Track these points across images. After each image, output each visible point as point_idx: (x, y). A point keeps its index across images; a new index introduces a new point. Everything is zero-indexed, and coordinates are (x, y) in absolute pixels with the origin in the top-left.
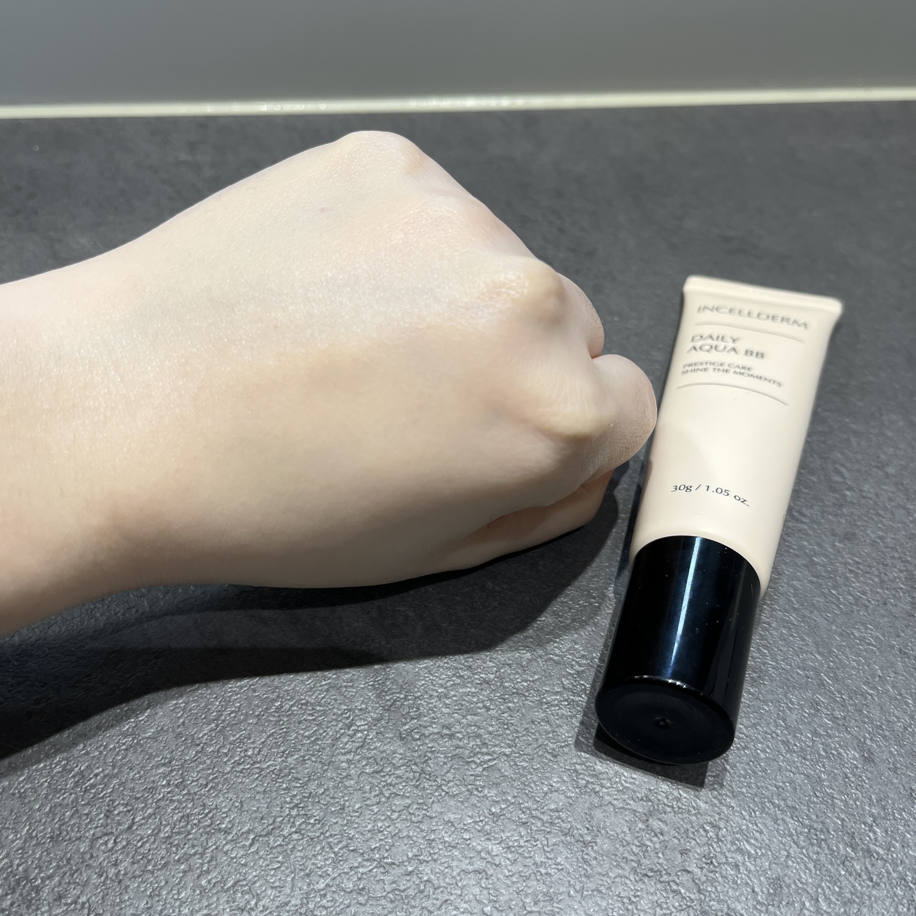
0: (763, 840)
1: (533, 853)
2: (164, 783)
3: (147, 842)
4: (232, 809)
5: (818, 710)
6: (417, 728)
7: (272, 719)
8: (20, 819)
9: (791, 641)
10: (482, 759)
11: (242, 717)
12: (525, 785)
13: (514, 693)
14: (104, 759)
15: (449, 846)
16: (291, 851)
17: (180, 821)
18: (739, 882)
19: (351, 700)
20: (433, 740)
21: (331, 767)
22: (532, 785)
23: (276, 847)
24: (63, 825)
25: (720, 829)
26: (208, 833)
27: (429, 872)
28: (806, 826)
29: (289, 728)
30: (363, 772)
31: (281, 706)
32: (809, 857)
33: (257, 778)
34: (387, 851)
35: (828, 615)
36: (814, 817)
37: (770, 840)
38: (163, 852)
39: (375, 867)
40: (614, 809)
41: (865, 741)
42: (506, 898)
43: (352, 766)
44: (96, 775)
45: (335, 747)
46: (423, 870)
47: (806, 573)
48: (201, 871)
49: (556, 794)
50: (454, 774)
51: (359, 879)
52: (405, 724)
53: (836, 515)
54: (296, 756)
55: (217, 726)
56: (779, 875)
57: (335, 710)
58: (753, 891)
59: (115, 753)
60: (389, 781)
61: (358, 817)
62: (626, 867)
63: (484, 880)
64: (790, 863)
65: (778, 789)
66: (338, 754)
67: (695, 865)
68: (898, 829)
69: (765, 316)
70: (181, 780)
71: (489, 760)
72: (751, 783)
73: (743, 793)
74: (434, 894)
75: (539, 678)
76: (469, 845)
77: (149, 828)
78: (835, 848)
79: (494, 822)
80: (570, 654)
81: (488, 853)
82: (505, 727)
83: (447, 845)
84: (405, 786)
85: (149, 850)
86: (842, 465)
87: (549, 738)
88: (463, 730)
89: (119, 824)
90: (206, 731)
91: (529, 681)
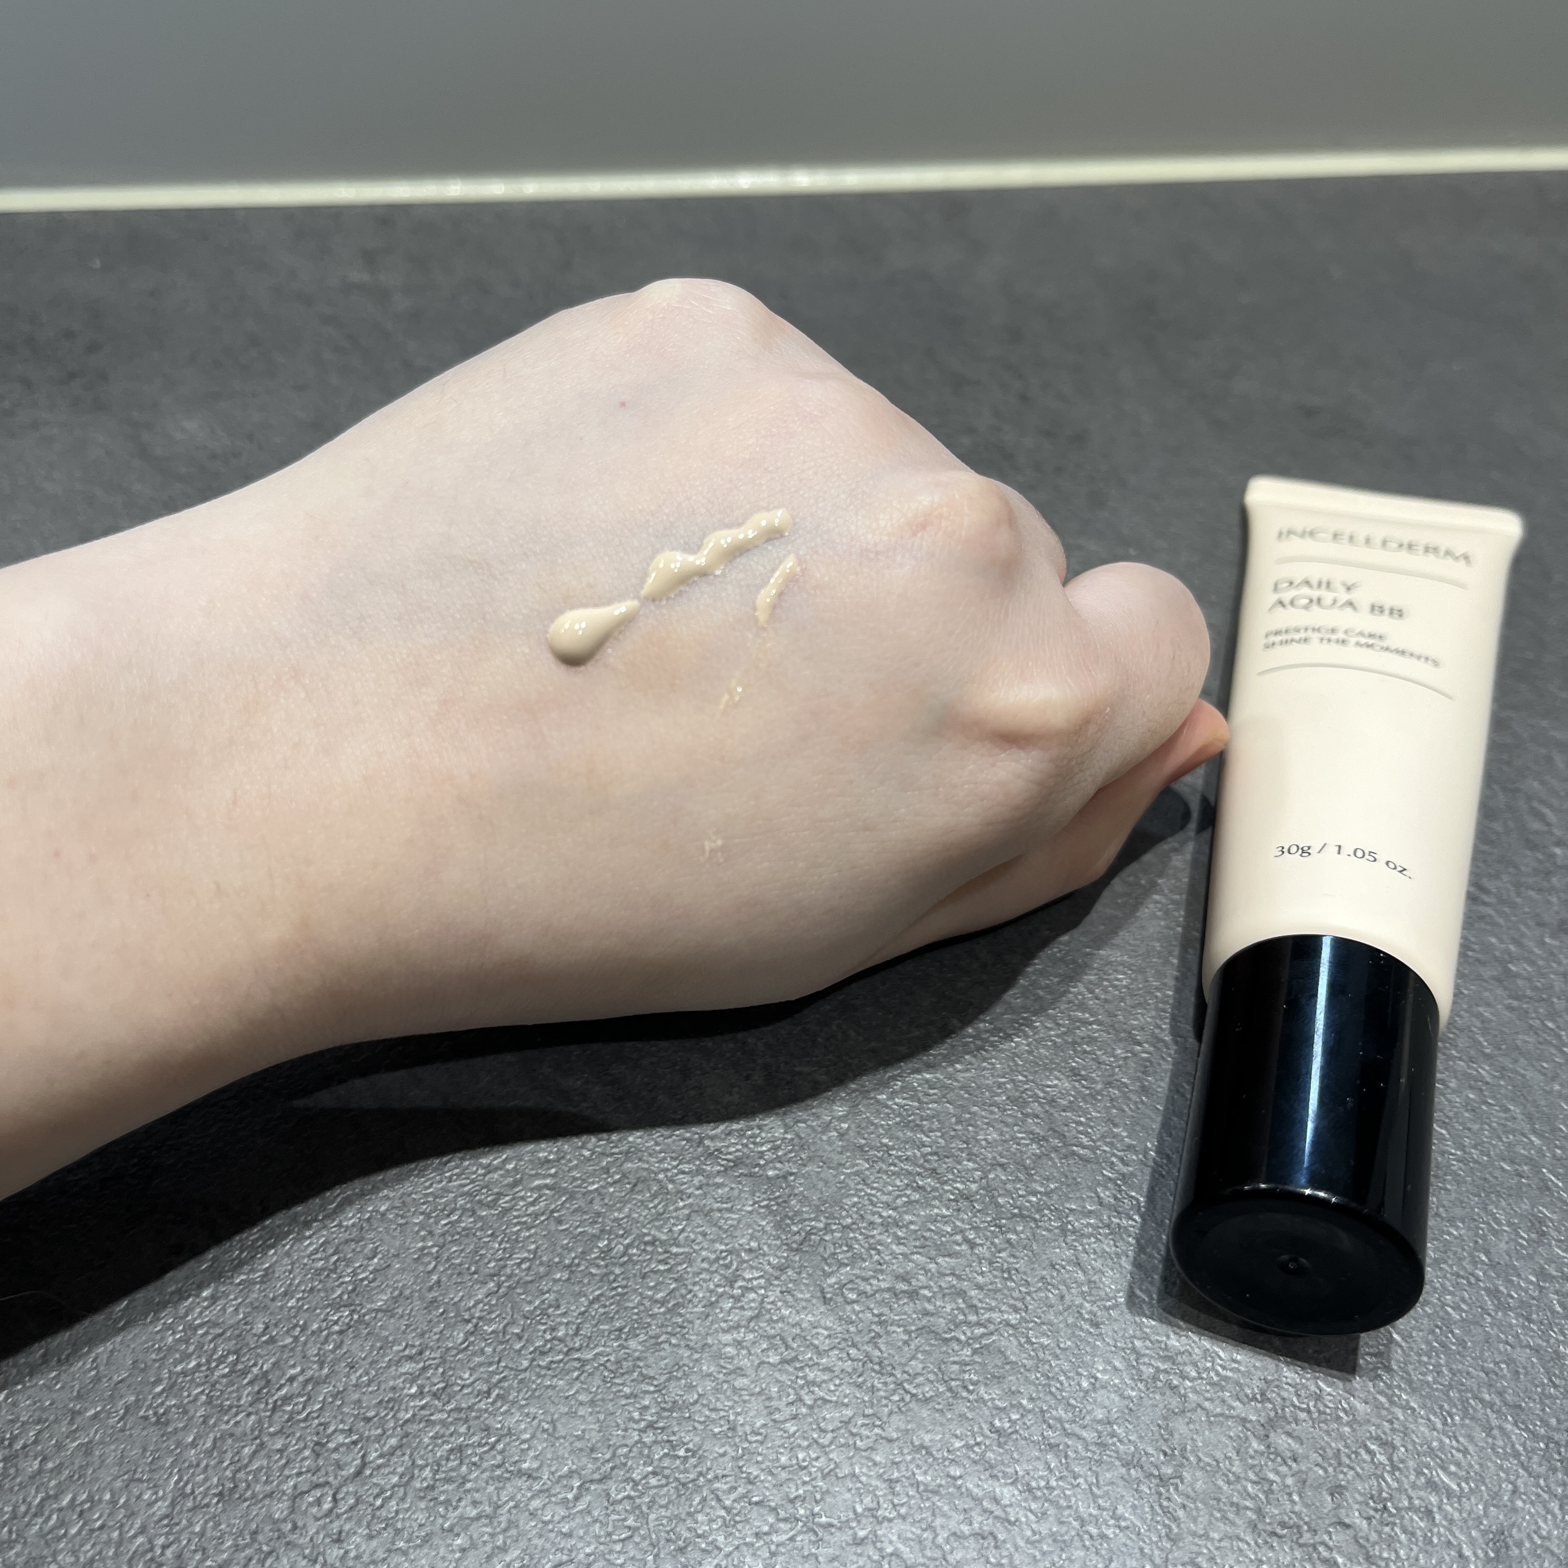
0: (1470, 1466)
1: (1073, 1499)
2: (414, 1390)
3: (391, 1497)
4: (538, 1434)
5: (1544, 1234)
6: (851, 1281)
7: (593, 1271)
8: (161, 1463)
9: (1486, 1112)
10: (969, 1334)
11: (542, 1269)
12: (1048, 1378)
13: (1015, 1215)
14: (303, 1351)
15: (926, 1491)
16: (649, 1508)
17: (448, 1459)
18: (1435, 1540)
19: (731, 1232)
20: (882, 1302)
21: (706, 1355)
22: (1062, 1378)
23: (620, 1502)
24: (239, 1470)
25: (1394, 1448)
26: (499, 1479)
27: (895, 1538)
28: (1542, 1439)
29: (626, 1287)
30: (763, 1363)
31: (609, 1248)
32: (1550, 1492)
33: (577, 1378)
34: (817, 1502)
35: (1545, 1065)
36: (1553, 1421)
37: (1481, 1465)
38: (421, 1517)
39: (800, 1533)
40: (1208, 1416)
43: (744, 1352)
44: (292, 1379)
45: (710, 1319)
46: (885, 1535)
47: (1499, 991)
48: (493, 1549)
49: (1102, 1392)
50: (922, 1362)
51: (773, 1554)
52: (829, 1275)
53: (1540, 890)
54: (642, 1337)
55: (499, 1286)
56: (1502, 1524)
57: (704, 1253)
58: (1461, 1555)
59: (322, 1339)
60: (811, 1376)
61: (762, 1443)
62: (1239, 1522)
63: (992, 1551)
64: (1519, 1503)
65: (1487, 1374)
66: (717, 1331)
67: (1357, 1514)
69: (1395, 545)
70: (441, 1385)
71: (983, 1336)
72: (1440, 1365)
73: (1428, 1383)
75: (1056, 1188)
76: (959, 1488)
77: (393, 1473)
79: (1000, 1445)
80: (1107, 1144)
81: (996, 1501)
82: (1006, 1275)
83: (921, 1488)
84: (840, 1385)
85: (397, 1512)
86: (1542, 802)
87: (1083, 1293)
88: (932, 1284)
89: (339, 1466)
90: (480, 1297)
91: (1040, 1193)
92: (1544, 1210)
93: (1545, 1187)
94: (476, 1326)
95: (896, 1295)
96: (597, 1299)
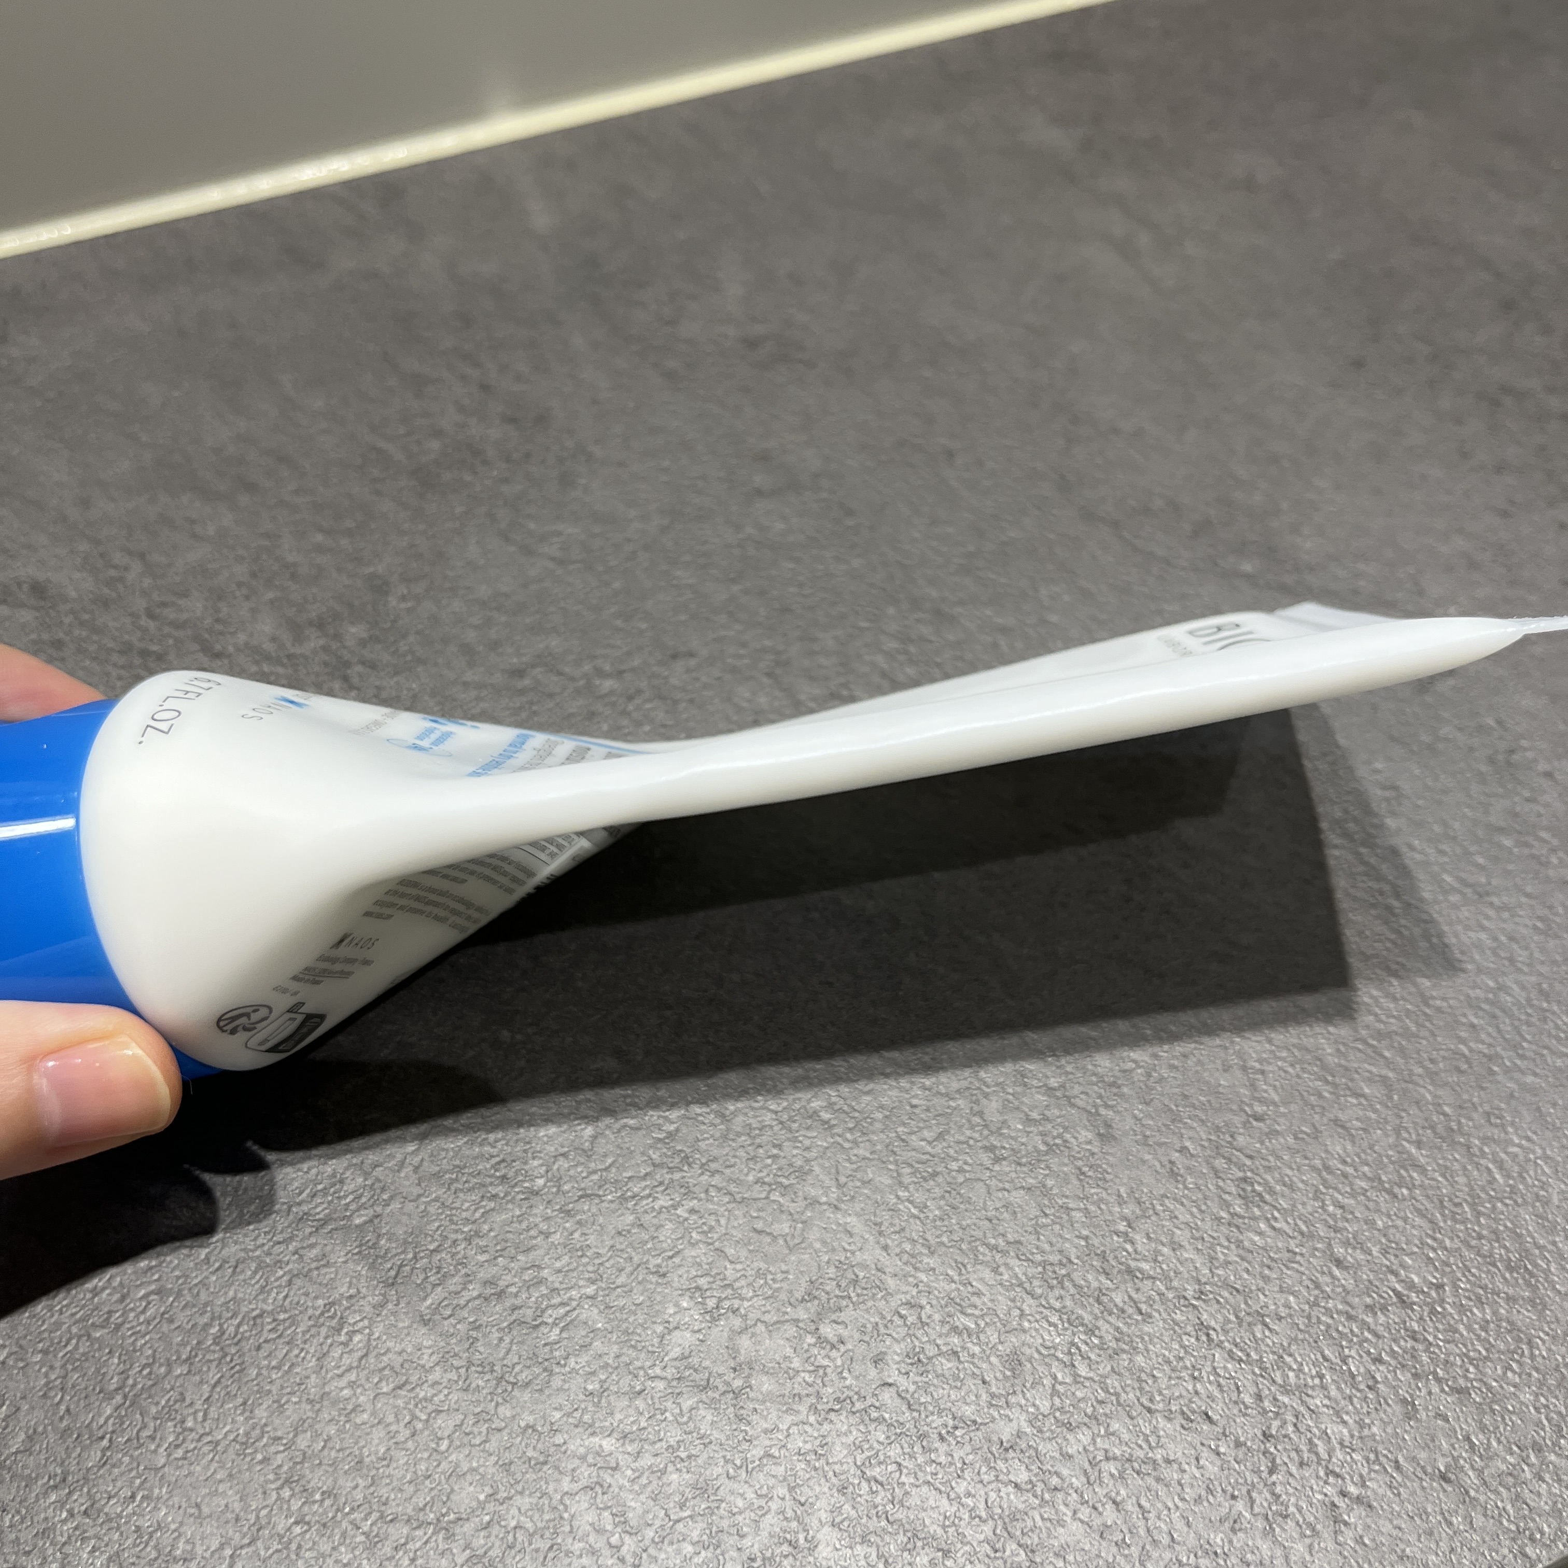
0: (984, 1303)
1: (662, 1433)
2: (64, 1515)
4: (186, 1521)
6: (445, 1299)
7: (211, 1357)
10: (555, 1316)
11: (163, 1370)
12: (629, 1334)
13: (581, 1197)
15: (537, 1464)
16: (297, 1554)
18: (962, 1376)
19: (331, 1286)
20: (475, 1310)
21: (325, 1403)
22: (639, 1331)
23: (270, 1557)
25: (922, 1307)
27: (516, 1513)
28: (1040, 1264)
29: (243, 1363)
30: (379, 1394)
31: (222, 1332)
32: (1051, 1308)
33: (212, 1460)
34: (444, 1503)
36: (1047, 1247)
37: (992, 1301)
39: (433, 1534)
40: (767, 1327)
41: (1097, 1111)
42: (640, 1511)
43: (359, 1391)
45: (324, 1370)
46: (506, 1513)
49: (677, 1333)
50: (518, 1352)
52: (425, 1299)
54: (266, 1404)
55: (125, 1397)
56: (1014, 1346)
57: (310, 1312)
58: (984, 1382)
60: (422, 1394)
61: (388, 1466)
62: (801, 1408)
63: (600, 1496)
64: (1026, 1324)
65: (990, 1221)
66: (332, 1378)
67: (897, 1372)
68: (1163, 1226)
70: (88, 1504)
71: (567, 1313)
72: (952, 1225)
73: (943, 1244)
74: (530, 1544)
75: (614, 1162)
76: (565, 1452)
78: (1082, 1282)
79: (595, 1405)
81: (597, 1454)
82: (580, 1253)
83: (533, 1462)
84: (449, 1393)
87: (649, 1249)
88: (517, 1280)
90: (109, 1412)
91: (600, 1170)
94: (110, 1440)
95: (486, 1299)
96: (218, 1382)
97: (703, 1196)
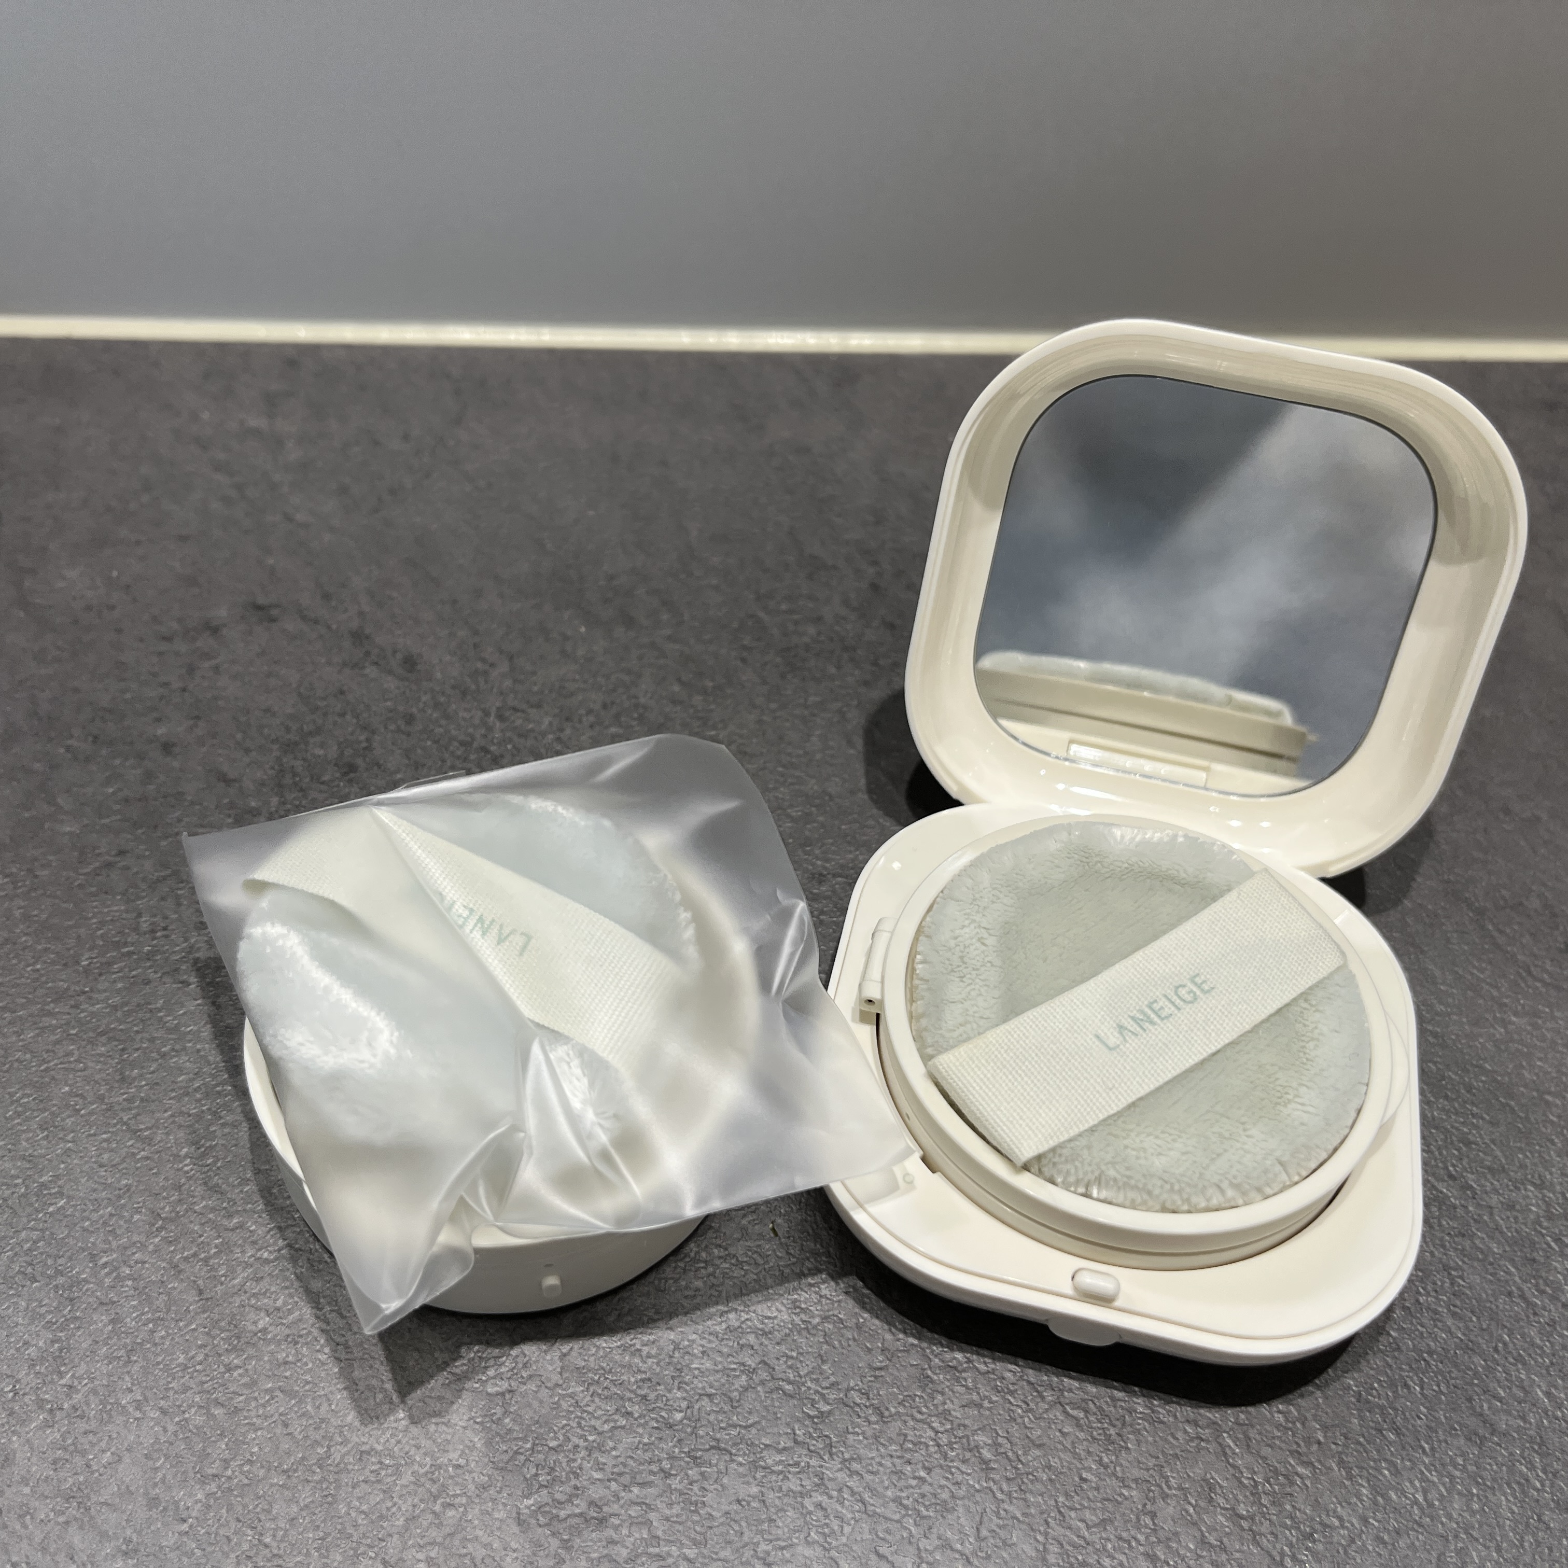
5: (1211, 1501)
7: (310, 1477)
11: (262, 1472)
13: (712, 1448)
19: (443, 1448)
20: (571, 1528)
31: (328, 1455)
45: (408, 1534)
52: (528, 1496)
55: (220, 1487)
66: (413, 1546)
91: (740, 1426)
92: (1216, 1477)
93: (1223, 1451)
94: (191, 1527)
95: (586, 1520)
96: (306, 1506)
97: (835, 1493)
